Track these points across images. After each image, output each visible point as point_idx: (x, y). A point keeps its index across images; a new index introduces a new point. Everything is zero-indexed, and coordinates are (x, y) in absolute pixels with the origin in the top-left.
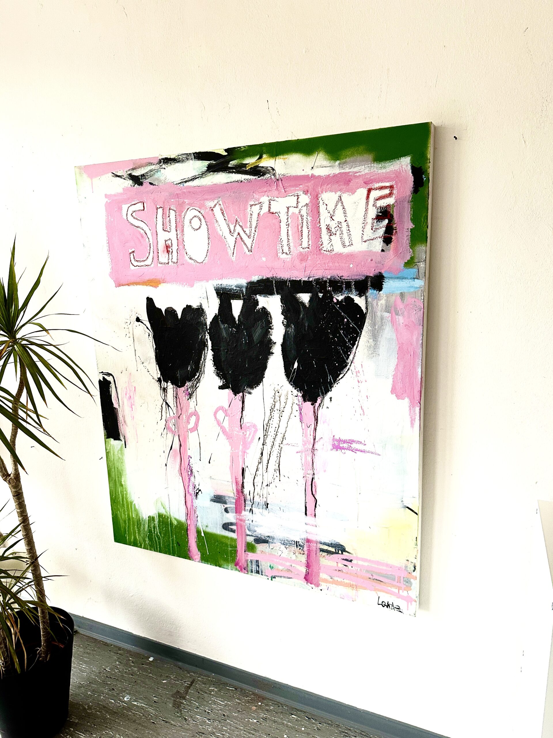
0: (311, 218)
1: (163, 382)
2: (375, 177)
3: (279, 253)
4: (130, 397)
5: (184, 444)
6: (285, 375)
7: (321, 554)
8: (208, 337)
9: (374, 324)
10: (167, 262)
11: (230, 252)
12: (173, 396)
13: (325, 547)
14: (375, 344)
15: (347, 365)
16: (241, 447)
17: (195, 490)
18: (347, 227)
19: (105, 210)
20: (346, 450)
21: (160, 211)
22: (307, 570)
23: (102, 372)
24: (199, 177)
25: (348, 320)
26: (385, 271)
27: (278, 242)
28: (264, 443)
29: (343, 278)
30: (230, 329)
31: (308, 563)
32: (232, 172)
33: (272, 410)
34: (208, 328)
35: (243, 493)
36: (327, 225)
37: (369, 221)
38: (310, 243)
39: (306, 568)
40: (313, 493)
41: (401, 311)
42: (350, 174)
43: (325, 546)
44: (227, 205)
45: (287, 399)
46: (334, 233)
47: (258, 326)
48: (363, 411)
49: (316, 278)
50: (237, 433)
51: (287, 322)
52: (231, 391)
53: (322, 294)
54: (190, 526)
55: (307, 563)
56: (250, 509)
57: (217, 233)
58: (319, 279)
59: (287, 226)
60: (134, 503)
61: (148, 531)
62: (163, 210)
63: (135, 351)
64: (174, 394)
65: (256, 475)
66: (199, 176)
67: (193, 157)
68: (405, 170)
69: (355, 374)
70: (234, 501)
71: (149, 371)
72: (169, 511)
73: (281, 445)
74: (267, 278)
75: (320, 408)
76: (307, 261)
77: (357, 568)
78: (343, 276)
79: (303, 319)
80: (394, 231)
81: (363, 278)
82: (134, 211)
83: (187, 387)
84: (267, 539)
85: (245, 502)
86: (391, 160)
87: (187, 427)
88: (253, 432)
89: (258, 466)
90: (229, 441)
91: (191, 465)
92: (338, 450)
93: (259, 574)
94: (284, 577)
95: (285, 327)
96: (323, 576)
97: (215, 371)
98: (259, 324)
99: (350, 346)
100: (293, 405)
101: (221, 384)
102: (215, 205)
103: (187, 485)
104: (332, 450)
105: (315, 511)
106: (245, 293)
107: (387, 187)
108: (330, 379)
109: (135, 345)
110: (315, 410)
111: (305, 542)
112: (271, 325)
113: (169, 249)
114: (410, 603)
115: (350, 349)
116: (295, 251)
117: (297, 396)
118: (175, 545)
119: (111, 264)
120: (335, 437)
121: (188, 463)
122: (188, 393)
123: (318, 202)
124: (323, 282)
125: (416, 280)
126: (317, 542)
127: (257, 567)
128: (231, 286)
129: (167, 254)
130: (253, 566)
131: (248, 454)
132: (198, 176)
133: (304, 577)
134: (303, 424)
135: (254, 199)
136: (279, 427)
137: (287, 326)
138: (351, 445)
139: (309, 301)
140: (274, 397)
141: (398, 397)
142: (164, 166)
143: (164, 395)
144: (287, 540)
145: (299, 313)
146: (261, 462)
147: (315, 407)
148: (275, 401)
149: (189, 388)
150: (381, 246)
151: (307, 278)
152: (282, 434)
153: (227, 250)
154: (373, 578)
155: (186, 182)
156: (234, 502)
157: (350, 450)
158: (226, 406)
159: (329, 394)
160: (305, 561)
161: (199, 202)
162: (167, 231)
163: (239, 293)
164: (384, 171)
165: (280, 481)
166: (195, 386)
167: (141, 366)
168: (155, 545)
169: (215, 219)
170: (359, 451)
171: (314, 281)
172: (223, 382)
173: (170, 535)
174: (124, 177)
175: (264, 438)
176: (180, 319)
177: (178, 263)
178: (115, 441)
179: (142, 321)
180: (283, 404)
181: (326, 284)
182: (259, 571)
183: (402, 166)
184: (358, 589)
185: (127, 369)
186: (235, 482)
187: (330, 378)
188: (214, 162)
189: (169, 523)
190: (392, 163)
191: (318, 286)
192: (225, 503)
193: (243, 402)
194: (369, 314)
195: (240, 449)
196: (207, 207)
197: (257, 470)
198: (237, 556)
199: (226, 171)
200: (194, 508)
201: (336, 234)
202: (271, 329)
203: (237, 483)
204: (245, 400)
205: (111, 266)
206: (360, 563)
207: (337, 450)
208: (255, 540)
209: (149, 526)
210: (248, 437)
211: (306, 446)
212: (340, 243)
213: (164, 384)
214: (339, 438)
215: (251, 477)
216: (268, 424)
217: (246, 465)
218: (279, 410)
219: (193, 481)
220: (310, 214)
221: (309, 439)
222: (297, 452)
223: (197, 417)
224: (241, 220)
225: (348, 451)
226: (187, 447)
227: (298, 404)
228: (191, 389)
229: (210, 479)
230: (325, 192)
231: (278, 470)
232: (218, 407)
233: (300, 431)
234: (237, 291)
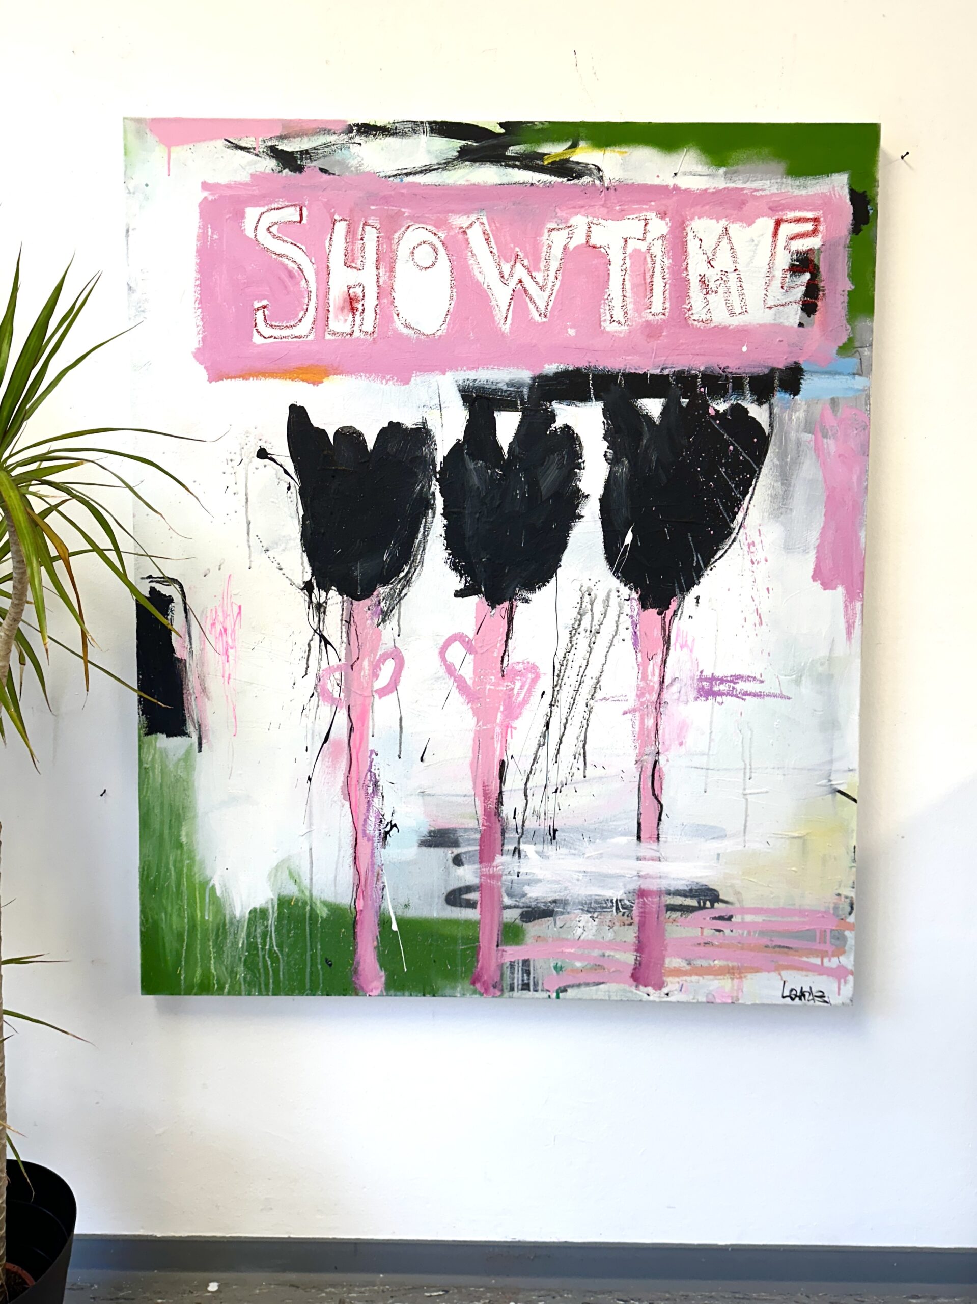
0: (670, 261)
1: (316, 590)
2: (788, 200)
3: (605, 321)
4: (225, 630)
5: (360, 725)
6: (606, 558)
7: (668, 917)
8: (436, 487)
9: (783, 455)
10: (349, 331)
11: (499, 316)
12: (342, 620)
13: (679, 900)
14: (786, 491)
15: (731, 533)
16: (500, 717)
17: (382, 826)
18: (739, 280)
19: (198, 215)
20: (724, 697)
21: (341, 228)
22: (638, 958)
23: (150, 577)
24: (439, 168)
25: (735, 448)
26: (805, 361)
27: (603, 301)
28: (553, 703)
29: (729, 370)
30: (489, 471)
31: (639, 942)
32: (514, 166)
33: (574, 631)
34: (438, 469)
35: (499, 815)
36: (700, 275)
37: (779, 274)
38: (668, 305)
39: (635, 953)
40: (656, 793)
41: (832, 430)
42: (745, 192)
43: (678, 897)
44: (498, 225)
45: (608, 606)
46: (713, 289)
47: (552, 463)
48: (761, 618)
49: (676, 370)
50: (492, 687)
51: (615, 454)
52: (484, 599)
53: (687, 400)
54: (364, 912)
55: (637, 942)
56: (515, 848)
57: (472, 277)
58: (683, 372)
59: (623, 273)
60: (211, 885)
61: (245, 948)
62: (349, 225)
63: (249, 523)
64: (344, 616)
65: (531, 772)
66: (440, 166)
67: (428, 129)
68: (839, 196)
69: (746, 548)
70: (478, 836)
71: (282, 567)
72: (308, 886)
73: (591, 703)
74: (577, 368)
75: (676, 618)
76: (661, 338)
77: (740, 932)
78: (728, 367)
79: (647, 447)
80: (821, 293)
81: (766, 371)
82: (276, 223)
83: (378, 596)
84: (551, 908)
85: (503, 832)
86: (815, 175)
87: (372, 686)
88: (529, 681)
89: (537, 752)
90: (472, 708)
91: (377, 772)
92: (709, 698)
93: (529, 990)
94: (587, 984)
95: (609, 463)
96: (672, 962)
97: (448, 559)
98: (554, 459)
99: (739, 496)
100: (619, 617)
101: (461, 586)
102: (471, 225)
103: (362, 818)
104: (696, 699)
105: (658, 829)
106: (526, 397)
107: (809, 219)
108: (698, 561)
109: (249, 510)
110: (665, 623)
111: (636, 897)
112: (580, 461)
113: (356, 305)
114: (842, 981)
115: (738, 503)
116: (637, 319)
117: (628, 600)
118: (319, 967)
119: (201, 332)
120: (704, 674)
121: (368, 767)
122: (379, 611)
123: (685, 234)
124: (690, 377)
125: (857, 377)
126: (660, 893)
127: (525, 975)
128: (497, 383)
129: (351, 315)
130: (516, 975)
131: (515, 729)
132: (436, 167)
133: (630, 975)
134: (639, 655)
135: (556, 219)
136: (587, 665)
137: (613, 462)
138: (736, 686)
139: (661, 414)
140: (579, 606)
141: (826, 586)
142: (358, 139)
143: (316, 619)
144: (596, 902)
145: (640, 436)
146: (544, 743)
147: (665, 617)
148: (582, 613)
149: (384, 598)
150: (798, 317)
151: (658, 369)
152: (594, 678)
153: (492, 312)
154: (774, 944)
155: (407, 174)
156: (475, 840)
157: (732, 696)
158: (470, 633)
159: (695, 591)
160: (635, 939)
161: (435, 215)
162: (355, 268)
163: (513, 397)
164: (804, 192)
165: (585, 777)
166: (399, 595)
167: (260, 559)
168: (262, 979)
169: (469, 249)
170: (750, 694)
171: (673, 375)
172: (466, 582)
173: (308, 944)
174: (256, 152)
175: (554, 691)
176: (371, 450)
177: (375, 335)
178: (171, 739)
179: (273, 457)
180: (598, 616)
181: (696, 382)
182: (528, 984)
183: (834, 188)
184: (743, 975)
185: (222, 567)
186: (482, 794)
187: (697, 558)
188: (475, 144)
189: (308, 915)
190: (816, 181)
191: (680, 385)
192: (456, 844)
193: (510, 621)
194: (776, 435)
195: (498, 721)
196: (454, 227)
197: (535, 760)
198: (478, 961)
199: (501, 162)
200: (376, 868)
201: (716, 292)
202: (580, 469)
203: (486, 796)
204: (515, 617)
205: (201, 336)
206: (749, 918)
207: (707, 699)
208: (523, 916)
209: (248, 935)
210: (518, 693)
211: (645, 699)
212: (725, 308)
213: (318, 595)
214: (713, 674)
215: (521, 777)
216: (565, 662)
217: (509, 754)
218: (588, 631)
219: (377, 807)
220: (669, 252)
221: (651, 684)
222: (625, 713)
223: (397, 660)
224: (526, 256)
225: (729, 698)
226: (368, 731)
227: (630, 614)
228: (386, 603)
229: (420, 798)
230: (699, 218)
231: (582, 755)
232: (451, 637)
233: (633, 668)
234: (511, 394)
